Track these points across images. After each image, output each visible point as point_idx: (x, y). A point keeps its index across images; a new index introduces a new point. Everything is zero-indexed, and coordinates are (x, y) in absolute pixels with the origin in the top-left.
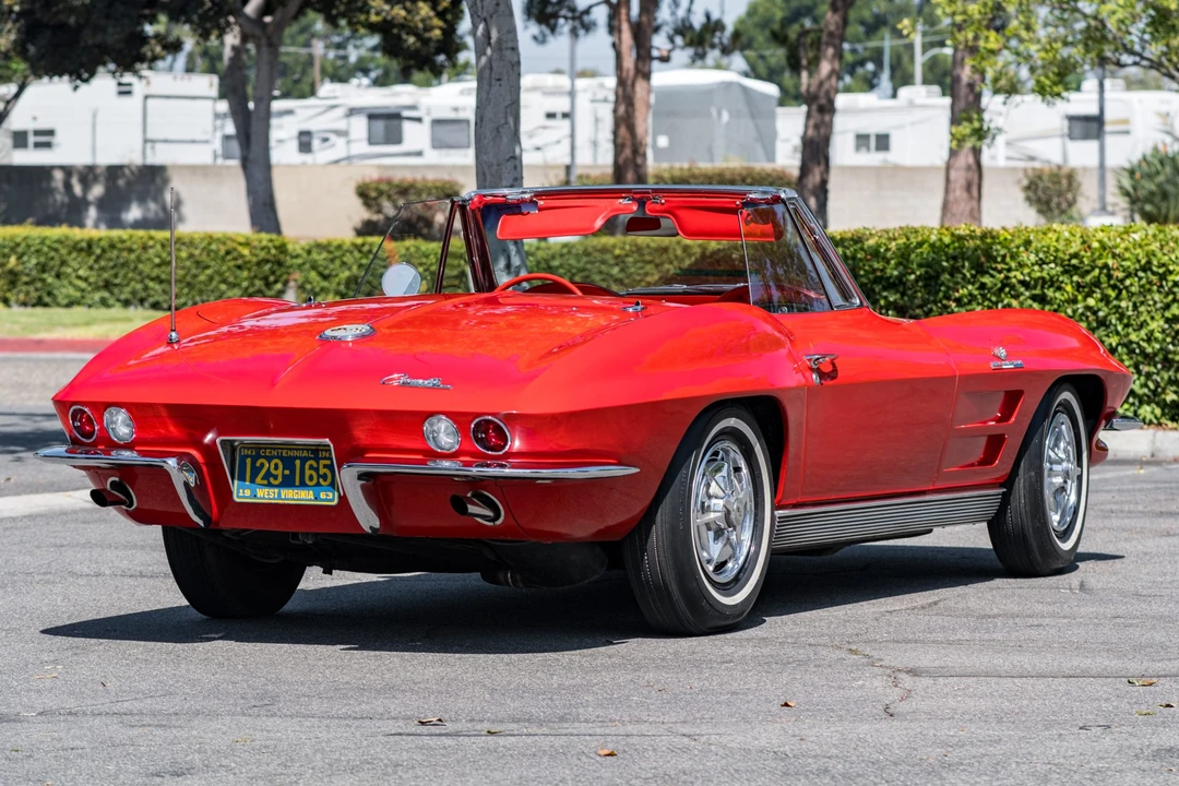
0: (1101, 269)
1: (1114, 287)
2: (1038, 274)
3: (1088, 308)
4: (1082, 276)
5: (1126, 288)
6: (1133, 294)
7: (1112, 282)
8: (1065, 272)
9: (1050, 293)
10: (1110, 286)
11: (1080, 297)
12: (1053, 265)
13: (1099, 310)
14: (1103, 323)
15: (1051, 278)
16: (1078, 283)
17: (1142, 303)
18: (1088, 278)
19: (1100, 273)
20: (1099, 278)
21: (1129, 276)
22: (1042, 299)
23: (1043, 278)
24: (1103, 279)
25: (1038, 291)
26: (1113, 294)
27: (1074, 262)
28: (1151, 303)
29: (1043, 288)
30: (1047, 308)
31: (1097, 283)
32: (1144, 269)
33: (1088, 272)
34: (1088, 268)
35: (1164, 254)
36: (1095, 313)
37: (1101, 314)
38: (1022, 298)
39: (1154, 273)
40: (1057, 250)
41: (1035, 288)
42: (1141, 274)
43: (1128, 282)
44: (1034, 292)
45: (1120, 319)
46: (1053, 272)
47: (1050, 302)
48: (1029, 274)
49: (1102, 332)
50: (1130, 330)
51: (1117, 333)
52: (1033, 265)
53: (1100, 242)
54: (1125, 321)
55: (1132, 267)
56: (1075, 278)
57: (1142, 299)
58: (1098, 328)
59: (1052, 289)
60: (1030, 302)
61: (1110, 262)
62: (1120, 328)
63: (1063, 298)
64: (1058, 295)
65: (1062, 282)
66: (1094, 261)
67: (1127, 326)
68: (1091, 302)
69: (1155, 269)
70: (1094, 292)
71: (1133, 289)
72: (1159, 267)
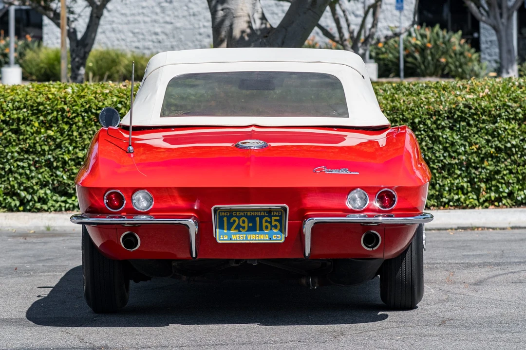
0: (58, 112)
1: (67, 123)
2: (16, 116)
3: (49, 137)
4: (45, 116)
5: (75, 123)
6: (79, 127)
7: (65, 120)
8: (33, 114)
9: (23, 127)
10: (63, 122)
11: (43, 130)
12: (25, 110)
13: (57, 138)
14: (59, 146)
15: (24, 119)
16: (42, 121)
17: (85, 133)
18: (49, 117)
19: (58, 115)
20: (57, 117)
21: (78, 115)
22: (17, 132)
23: (19, 119)
24: (59, 117)
25: (14, 127)
26: (66, 127)
27: (41, 107)
28: (91, 132)
29: (18, 125)
30: (21, 137)
31: (56, 120)
32: (86, 111)
33: (49, 114)
34: (50, 111)
35: (99, 101)
36: (54, 140)
37: (58, 140)
38: (4, 131)
39: (92, 113)
40: (27, 100)
41: (13, 125)
42: (83, 114)
43: (77, 119)
44: (11, 127)
45: (70, 144)
46: (26, 114)
47: (23, 134)
48: (9, 116)
49: (58, 152)
50: (77, 150)
51: (69, 152)
52: (12, 110)
53: (53, 94)
54: (74, 145)
55: (79, 110)
56: (41, 118)
57: (86, 130)
58: (55, 149)
59: (24, 125)
60: (10, 133)
61: (65, 107)
62: (71, 148)
63: (32, 131)
64: (28, 128)
65: (32, 121)
66: (53, 107)
67: (75, 148)
68: (51, 133)
69: (94, 111)
70: (52, 127)
71: (80, 124)
72: (97, 110)
